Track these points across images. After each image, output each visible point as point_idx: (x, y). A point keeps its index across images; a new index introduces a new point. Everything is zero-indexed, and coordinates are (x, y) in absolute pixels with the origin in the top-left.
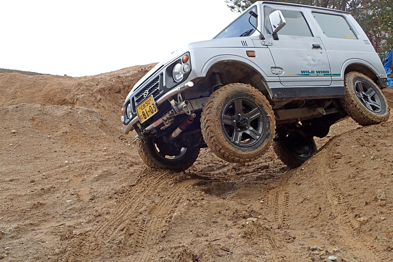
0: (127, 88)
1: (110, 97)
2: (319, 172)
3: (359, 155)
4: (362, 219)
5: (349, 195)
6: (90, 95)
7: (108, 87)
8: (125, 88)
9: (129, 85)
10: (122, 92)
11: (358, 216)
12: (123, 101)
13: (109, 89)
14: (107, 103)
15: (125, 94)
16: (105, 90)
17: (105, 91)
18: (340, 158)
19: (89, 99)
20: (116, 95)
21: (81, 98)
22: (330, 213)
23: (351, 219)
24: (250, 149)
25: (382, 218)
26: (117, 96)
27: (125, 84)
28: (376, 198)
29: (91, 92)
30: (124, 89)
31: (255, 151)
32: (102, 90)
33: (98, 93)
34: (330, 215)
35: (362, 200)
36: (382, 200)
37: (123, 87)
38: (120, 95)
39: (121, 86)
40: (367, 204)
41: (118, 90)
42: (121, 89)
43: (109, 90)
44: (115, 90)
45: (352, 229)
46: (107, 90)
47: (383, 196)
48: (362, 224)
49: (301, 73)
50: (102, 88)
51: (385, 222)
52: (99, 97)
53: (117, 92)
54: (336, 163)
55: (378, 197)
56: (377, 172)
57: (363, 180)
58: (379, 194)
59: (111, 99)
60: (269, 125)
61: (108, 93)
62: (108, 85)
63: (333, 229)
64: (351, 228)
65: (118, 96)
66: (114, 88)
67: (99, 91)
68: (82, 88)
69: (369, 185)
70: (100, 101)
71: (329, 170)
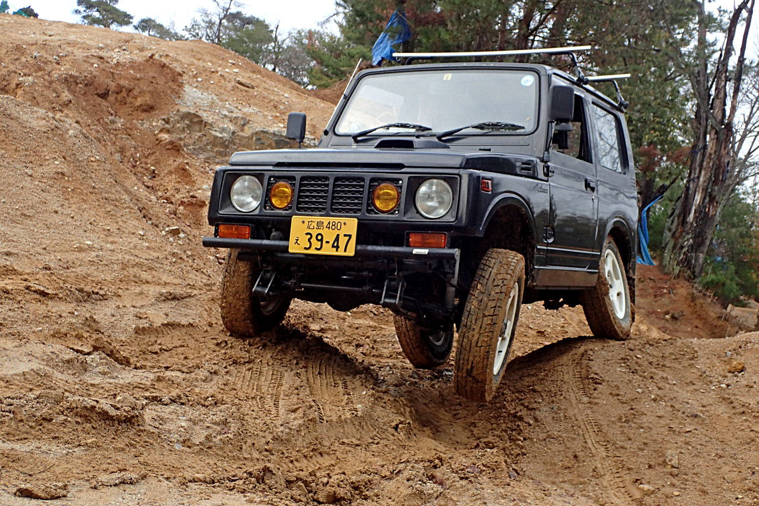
0: (124, 94)
1: (86, 101)
2: (568, 397)
3: (630, 386)
4: (646, 487)
5: (622, 447)
6: (47, 84)
7: (85, 76)
8: (121, 91)
9: (131, 87)
10: (111, 98)
11: (639, 482)
12: (112, 120)
13: (86, 82)
14: (81, 113)
15: (117, 104)
16: (78, 81)
17: (77, 84)
18: (601, 384)
19: (45, 93)
20: (99, 100)
21: (29, 86)
22: (594, 467)
23: (627, 483)
25: (677, 493)
26: (100, 104)
27: (122, 82)
28: (664, 461)
29: (47, 77)
30: (117, 93)
32: (72, 80)
33: (62, 85)
34: (594, 471)
35: (643, 460)
36: (673, 467)
37: (116, 89)
38: (104, 103)
39: (113, 86)
40: (650, 467)
41: (103, 91)
42: (109, 91)
43: (86, 85)
44: (97, 89)
45: (630, 499)
46: (81, 83)
47: (675, 462)
48: (646, 494)
50: (71, 76)
51: (678, 499)
52: (66, 95)
53: (99, 95)
54: (595, 389)
55: (667, 460)
56: (662, 421)
57: (642, 430)
58: (670, 458)
59: (88, 108)
61: (83, 92)
62: (86, 74)
63: (601, 492)
64: (627, 496)
65: (102, 105)
66: (95, 84)
67: (66, 80)
68: (23, 59)
69: (651, 440)
70: (67, 105)
71: (586, 399)
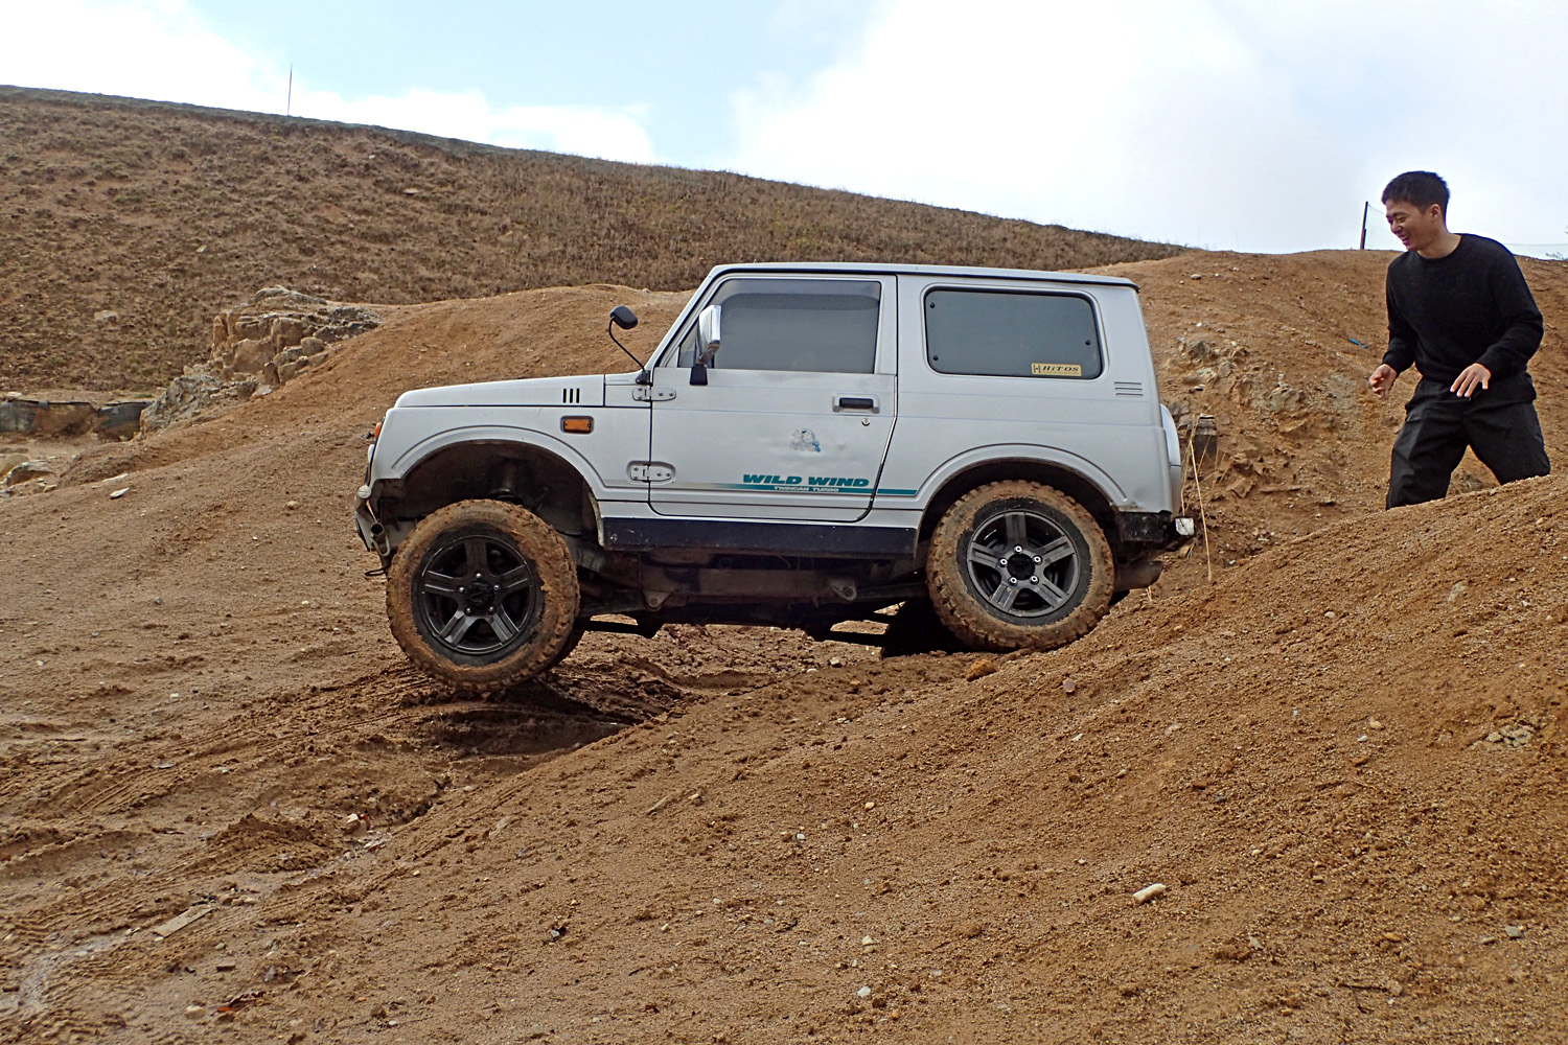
24: (476, 661)
31: (486, 669)
49: (741, 482)
60: (542, 613)
